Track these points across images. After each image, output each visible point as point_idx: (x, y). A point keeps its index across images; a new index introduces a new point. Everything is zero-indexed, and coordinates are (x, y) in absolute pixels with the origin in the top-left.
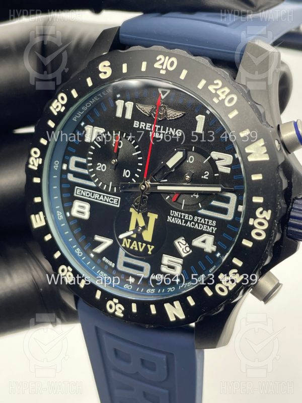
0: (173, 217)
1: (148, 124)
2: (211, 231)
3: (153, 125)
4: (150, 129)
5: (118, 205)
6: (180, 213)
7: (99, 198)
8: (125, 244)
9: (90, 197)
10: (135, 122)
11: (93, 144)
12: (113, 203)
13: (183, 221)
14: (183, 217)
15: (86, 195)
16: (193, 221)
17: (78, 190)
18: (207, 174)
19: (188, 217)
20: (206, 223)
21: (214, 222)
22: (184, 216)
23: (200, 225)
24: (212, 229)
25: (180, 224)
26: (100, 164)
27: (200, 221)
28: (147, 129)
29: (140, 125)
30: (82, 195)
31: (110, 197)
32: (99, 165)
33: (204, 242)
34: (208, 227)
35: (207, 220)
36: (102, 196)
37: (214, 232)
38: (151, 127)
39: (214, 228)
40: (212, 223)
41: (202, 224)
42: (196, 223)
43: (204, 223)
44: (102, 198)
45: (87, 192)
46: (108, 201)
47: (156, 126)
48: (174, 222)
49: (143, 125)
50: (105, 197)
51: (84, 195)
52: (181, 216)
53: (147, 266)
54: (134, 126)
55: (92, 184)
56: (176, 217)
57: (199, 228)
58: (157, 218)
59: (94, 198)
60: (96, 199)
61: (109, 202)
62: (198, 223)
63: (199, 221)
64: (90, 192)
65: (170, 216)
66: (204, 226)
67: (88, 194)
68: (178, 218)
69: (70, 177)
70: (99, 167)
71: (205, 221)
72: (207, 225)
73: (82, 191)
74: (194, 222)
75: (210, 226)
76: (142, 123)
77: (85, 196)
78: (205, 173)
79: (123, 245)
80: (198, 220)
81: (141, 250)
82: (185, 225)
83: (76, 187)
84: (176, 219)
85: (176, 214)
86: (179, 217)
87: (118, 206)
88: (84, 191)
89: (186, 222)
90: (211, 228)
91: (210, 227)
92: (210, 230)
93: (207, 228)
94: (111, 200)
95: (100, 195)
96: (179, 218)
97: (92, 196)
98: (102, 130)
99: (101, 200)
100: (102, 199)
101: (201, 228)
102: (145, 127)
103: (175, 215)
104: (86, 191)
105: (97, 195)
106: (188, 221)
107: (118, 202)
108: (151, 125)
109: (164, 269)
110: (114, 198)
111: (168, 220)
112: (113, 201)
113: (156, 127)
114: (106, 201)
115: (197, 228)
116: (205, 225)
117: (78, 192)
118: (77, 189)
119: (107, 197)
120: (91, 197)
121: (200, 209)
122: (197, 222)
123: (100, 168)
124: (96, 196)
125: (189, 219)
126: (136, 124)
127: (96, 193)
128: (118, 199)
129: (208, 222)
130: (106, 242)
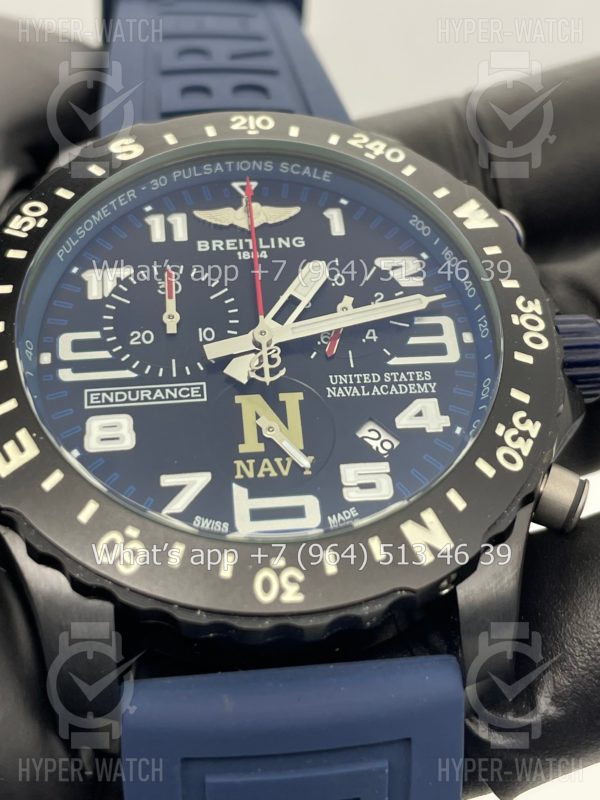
0: (337, 386)
1: (228, 241)
2: (427, 391)
3: (241, 241)
4: (236, 248)
5: (202, 397)
6: (350, 376)
7: (152, 396)
8: (243, 472)
9: (127, 401)
10: (199, 243)
11: (109, 300)
12: (190, 398)
13: (363, 387)
14: (359, 382)
15: (117, 400)
16: (382, 382)
17: (92, 395)
18: (379, 296)
19: (371, 378)
20: (411, 379)
21: (428, 374)
22: (362, 379)
23: (400, 386)
24: (428, 386)
25: (358, 394)
26: (138, 333)
27: (398, 377)
28: (229, 248)
29: (211, 245)
30: (107, 402)
31: (179, 388)
32: (135, 335)
33: (420, 414)
34: (419, 385)
35: (411, 373)
36: (158, 391)
37: (433, 391)
38: (237, 244)
39: (430, 384)
40: (423, 376)
41: (403, 382)
42: (390, 384)
43: (406, 380)
44: (158, 394)
45: (117, 394)
46: (175, 396)
47: (246, 240)
48: (343, 395)
49: (217, 244)
50: (168, 391)
51: (111, 400)
52: (355, 379)
53: (311, 503)
54: (200, 249)
55: (127, 374)
56: (344, 385)
57: (401, 392)
58: (302, 398)
59: (139, 401)
60: (146, 400)
61: (179, 398)
62: (396, 384)
63: (396, 380)
64: (126, 391)
65: (331, 386)
66: (410, 385)
67: (121, 397)
68: (348, 385)
69: (66, 375)
70: (136, 339)
71: (408, 377)
72: (415, 382)
73: (104, 395)
74: (386, 383)
75: (422, 383)
76: (214, 242)
77: (114, 403)
78: (376, 295)
79: (239, 476)
80: (392, 377)
81: (285, 473)
82: (368, 394)
83: (86, 391)
84: (345, 388)
85: (343, 379)
86: (351, 382)
87: (205, 399)
88: (108, 393)
89: (369, 387)
90: (425, 385)
91: (422, 386)
92: (423, 389)
93: (416, 388)
94: (184, 393)
95: (153, 391)
96: (353, 385)
97: (134, 396)
98: (126, 272)
99: (159, 399)
100: (161, 395)
101: (404, 389)
102: (224, 246)
103: (341, 383)
104: (114, 391)
105: (144, 392)
106: (372, 384)
107: (201, 391)
108: (235, 241)
109: (352, 495)
110: (190, 387)
111: (329, 396)
112: (190, 392)
113: (248, 243)
114: (171, 398)
115: (397, 393)
116: (411, 382)
117: (92, 398)
118: (89, 393)
119: (172, 389)
120: (131, 399)
121: (390, 358)
122: (392, 382)
123: (140, 340)
124: (142, 396)
125: (374, 381)
126: (202, 246)
127: (140, 390)
128: (202, 386)
129: (415, 376)
130: (194, 483)
